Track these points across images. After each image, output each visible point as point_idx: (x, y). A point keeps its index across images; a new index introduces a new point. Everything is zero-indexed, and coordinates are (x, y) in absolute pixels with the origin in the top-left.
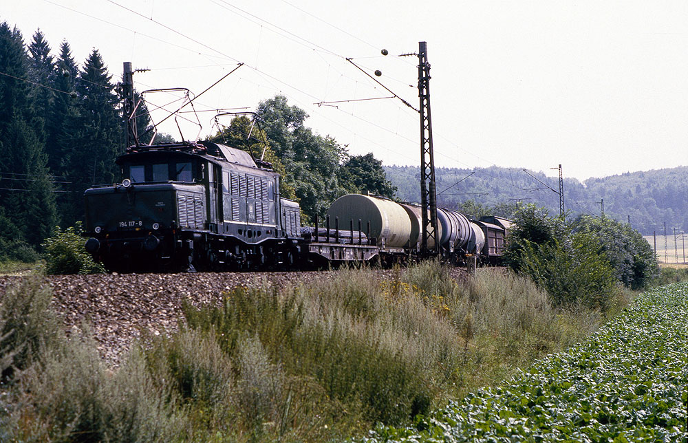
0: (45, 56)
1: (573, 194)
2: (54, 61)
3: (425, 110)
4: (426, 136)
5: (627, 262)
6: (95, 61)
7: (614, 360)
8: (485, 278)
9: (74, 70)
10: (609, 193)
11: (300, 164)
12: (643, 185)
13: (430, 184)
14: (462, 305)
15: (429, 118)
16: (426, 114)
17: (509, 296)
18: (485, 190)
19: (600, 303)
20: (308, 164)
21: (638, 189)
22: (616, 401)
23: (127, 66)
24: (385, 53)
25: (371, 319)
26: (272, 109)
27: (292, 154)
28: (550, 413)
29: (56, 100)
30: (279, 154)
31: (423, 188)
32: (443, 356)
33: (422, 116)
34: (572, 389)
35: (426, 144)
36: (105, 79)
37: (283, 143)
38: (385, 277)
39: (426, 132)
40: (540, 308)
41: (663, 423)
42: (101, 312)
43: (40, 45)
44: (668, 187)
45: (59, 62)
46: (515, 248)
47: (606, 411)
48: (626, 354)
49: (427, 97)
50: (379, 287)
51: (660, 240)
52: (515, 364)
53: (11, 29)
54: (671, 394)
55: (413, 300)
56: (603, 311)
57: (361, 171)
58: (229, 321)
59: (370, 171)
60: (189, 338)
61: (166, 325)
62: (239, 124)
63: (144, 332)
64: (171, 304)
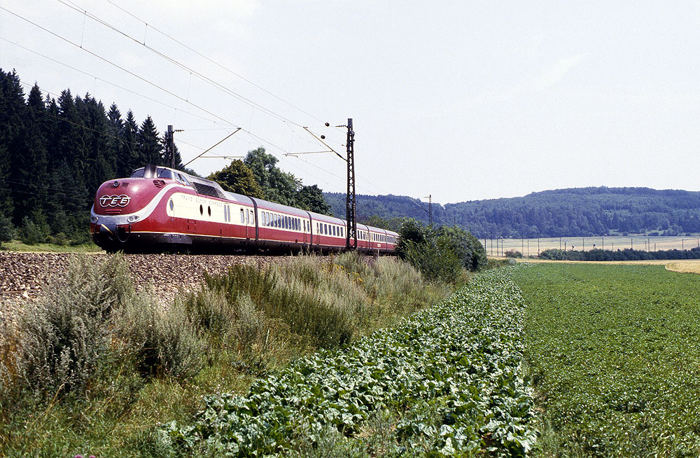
0: (118, 119)
1: (437, 213)
2: (123, 122)
3: (351, 160)
4: (351, 176)
5: (468, 255)
6: (148, 123)
7: (460, 314)
8: (383, 263)
9: (136, 128)
10: (458, 213)
11: (273, 190)
12: (479, 209)
13: (353, 205)
14: (371, 279)
15: (353, 164)
16: (351, 163)
17: (398, 274)
18: (384, 209)
19: (451, 279)
20: (278, 190)
21: (476, 211)
22: (462, 337)
23: (170, 127)
24: (327, 125)
25: (315, 286)
26: (256, 156)
27: (268, 184)
28: (422, 344)
29: (124, 146)
30: (261, 183)
31: (348, 208)
32: (358, 310)
33: (349, 164)
34: (435, 330)
35: (351, 180)
36: (154, 134)
37: (263, 177)
38: (325, 260)
39: (351, 173)
40: (416, 281)
41: (488, 352)
42: (154, 277)
43: (115, 113)
44: (494, 211)
45: (126, 122)
46: (401, 244)
48: (467, 310)
49: (352, 152)
50: (321, 267)
51: (489, 242)
52: (401, 314)
53: (98, 102)
54: (494, 334)
55: (341, 275)
56: (454, 284)
57: (310, 195)
58: (232, 285)
59: (315, 195)
60: (209, 294)
61: (194, 287)
62: (236, 165)
63: (180, 289)
64: (196, 274)
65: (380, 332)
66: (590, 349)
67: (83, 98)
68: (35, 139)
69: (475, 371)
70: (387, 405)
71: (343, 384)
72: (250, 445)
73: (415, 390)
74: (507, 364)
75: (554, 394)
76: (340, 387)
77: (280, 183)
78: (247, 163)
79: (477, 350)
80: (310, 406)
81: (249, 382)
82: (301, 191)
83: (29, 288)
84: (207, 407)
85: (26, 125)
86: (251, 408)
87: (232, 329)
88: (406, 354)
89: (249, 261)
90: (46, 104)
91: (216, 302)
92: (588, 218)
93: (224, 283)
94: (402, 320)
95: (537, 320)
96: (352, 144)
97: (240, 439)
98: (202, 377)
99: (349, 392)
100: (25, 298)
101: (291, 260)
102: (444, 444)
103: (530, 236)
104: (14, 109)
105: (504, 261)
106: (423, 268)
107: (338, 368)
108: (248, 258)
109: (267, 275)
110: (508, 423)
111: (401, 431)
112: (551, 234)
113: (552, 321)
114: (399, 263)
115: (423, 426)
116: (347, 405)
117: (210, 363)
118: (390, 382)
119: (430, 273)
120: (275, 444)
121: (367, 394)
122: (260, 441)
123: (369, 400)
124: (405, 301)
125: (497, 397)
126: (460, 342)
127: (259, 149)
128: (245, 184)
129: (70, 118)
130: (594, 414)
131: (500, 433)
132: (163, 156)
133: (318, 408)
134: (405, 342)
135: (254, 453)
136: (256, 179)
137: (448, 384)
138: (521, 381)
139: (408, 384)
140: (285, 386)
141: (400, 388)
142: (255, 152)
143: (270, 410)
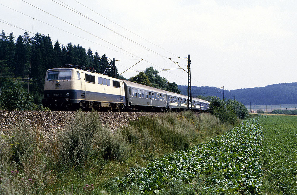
0: (91, 55)
1: (227, 94)
2: (94, 56)
3: (189, 72)
4: (189, 79)
5: (240, 112)
6: (104, 57)
7: (235, 137)
8: (203, 115)
9: (99, 59)
11: (156, 84)
13: (190, 91)
14: (198, 122)
15: (190, 74)
16: (189, 73)
17: (209, 120)
18: (204, 93)
20: (159, 85)
21: (244, 93)
22: (235, 146)
23: (114, 59)
24: (179, 57)
25: (174, 125)
26: (149, 70)
27: (154, 82)
30: (152, 82)
31: (188, 92)
32: (192, 134)
33: (188, 74)
34: (224, 143)
36: (107, 61)
37: (152, 79)
38: (178, 114)
39: (189, 77)
40: (217, 123)
41: (246, 152)
42: (109, 121)
43: (90, 52)
45: (95, 56)
46: (211, 107)
47: (232, 149)
49: (190, 69)
50: (177, 117)
51: (249, 106)
52: (210, 137)
53: (83, 48)
55: (185, 120)
56: (233, 124)
57: (172, 87)
58: (140, 124)
59: (174, 87)
60: (131, 128)
61: (124, 125)
62: (141, 74)
63: (119, 126)
64: (125, 120)
65: (201, 144)
66: (288, 151)
67: (77, 46)
68: (57, 64)
69: (239, 160)
70: (203, 172)
71: (185, 164)
72: (148, 186)
73: (214, 167)
74: (252, 157)
75: (271, 168)
76: (184, 165)
77: (160, 82)
78: (146, 73)
79: (241, 152)
80: (172, 172)
81: (147, 163)
82: (168, 85)
83: (60, 125)
84: (131, 172)
85: (53, 58)
86: (148, 172)
87: (140, 142)
88: (211, 153)
89: (147, 115)
90: (62, 49)
91: (134, 131)
92: (293, 96)
93: (137, 124)
94: (211, 140)
95: (268, 139)
96: (190, 65)
97: (144, 183)
98: (129, 161)
99: (187, 167)
100: (59, 129)
101: (165, 114)
102: (224, 186)
103: (268, 104)
104: (48, 51)
105: (256, 115)
106: (220, 118)
107: (183, 158)
108: (146, 113)
109: (154, 120)
110: (250, 179)
111: (207, 182)
112: (277, 103)
113: (275, 140)
114: (210, 116)
115: (217, 180)
116: (187, 172)
117: (132, 155)
118: (204, 163)
119: (223, 120)
120: (158, 185)
121: (194, 167)
122: (152, 184)
123: (195, 170)
124: (212, 131)
125: (247, 169)
126: (235, 148)
127: (151, 67)
128: (145, 82)
129: (72, 55)
130: (285, 175)
131: (247, 182)
132: (110, 71)
133: (175, 173)
134: (211, 148)
135: (150, 189)
136: (149, 79)
137: (227, 164)
138: (258, 163)
139: (211, 164)
140: (162, 164)
141: (208, 166)
142: (149, 68)
143: (156, 173)
